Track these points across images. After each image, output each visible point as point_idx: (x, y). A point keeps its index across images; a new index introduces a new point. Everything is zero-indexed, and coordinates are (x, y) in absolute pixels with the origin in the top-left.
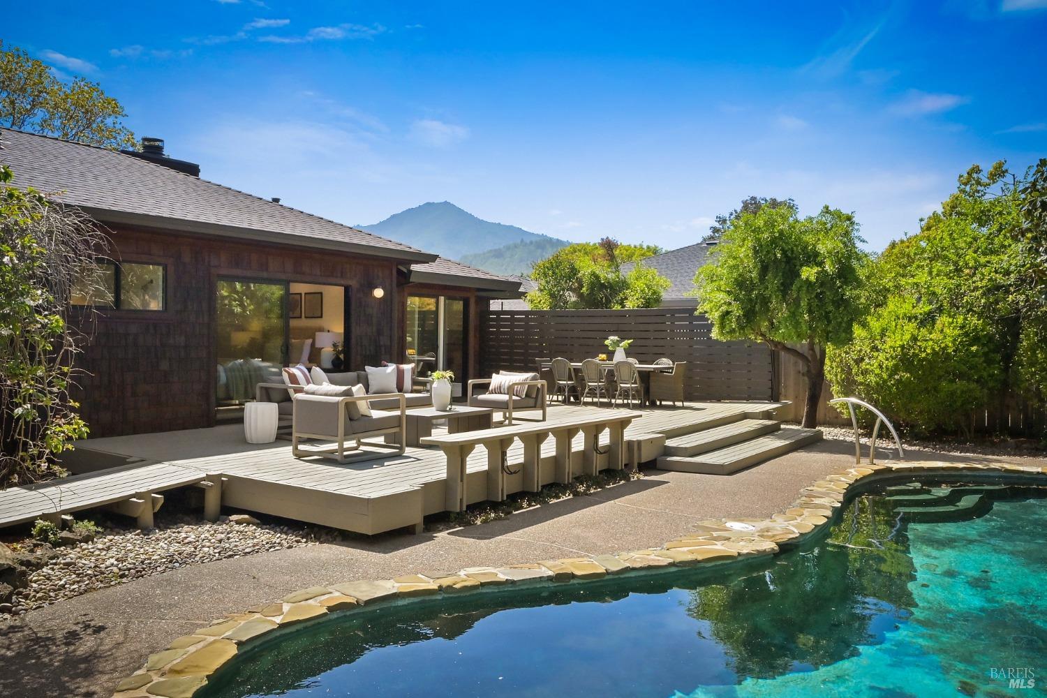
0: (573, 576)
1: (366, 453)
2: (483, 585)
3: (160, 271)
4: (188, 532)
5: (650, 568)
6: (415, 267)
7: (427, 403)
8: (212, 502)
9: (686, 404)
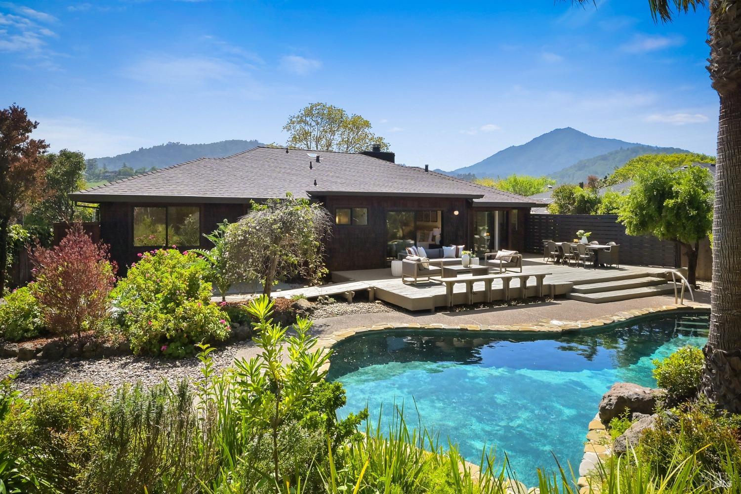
0: (467, 330)
1: (431, 282)
2: (435, 328)
3: (365, 210)
4: (361, 305)
5: (498, 331)
6: (475, 200)
7: (459, 263)
8: (371, 296)
9: (620, 266)
